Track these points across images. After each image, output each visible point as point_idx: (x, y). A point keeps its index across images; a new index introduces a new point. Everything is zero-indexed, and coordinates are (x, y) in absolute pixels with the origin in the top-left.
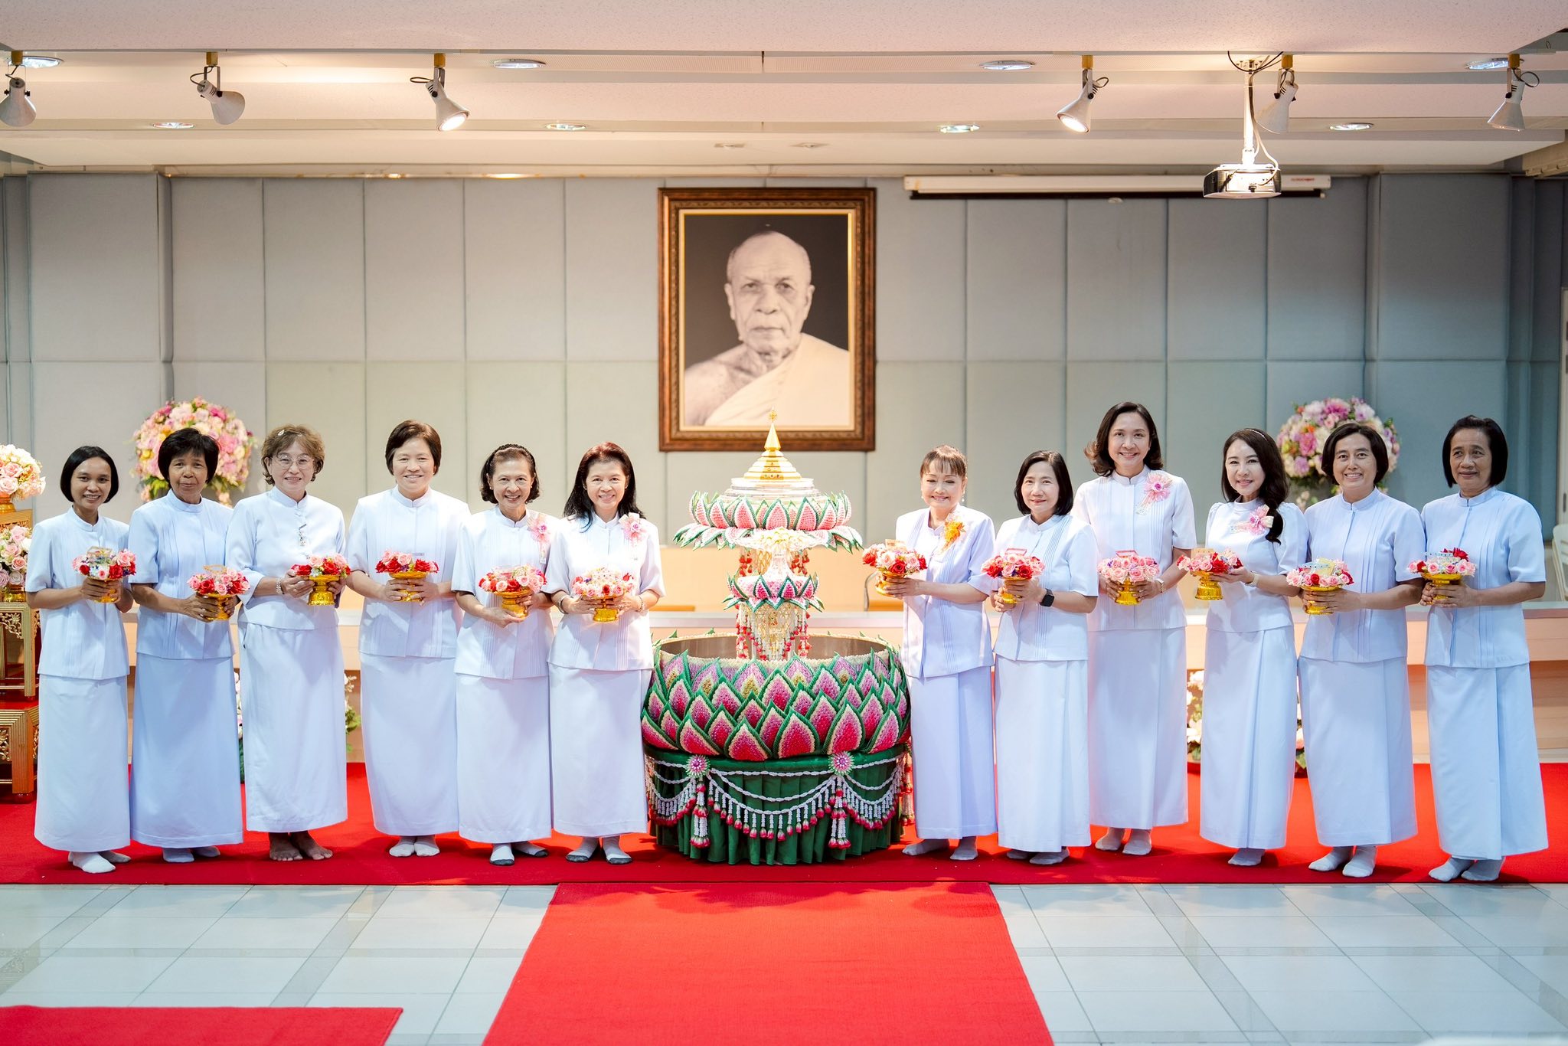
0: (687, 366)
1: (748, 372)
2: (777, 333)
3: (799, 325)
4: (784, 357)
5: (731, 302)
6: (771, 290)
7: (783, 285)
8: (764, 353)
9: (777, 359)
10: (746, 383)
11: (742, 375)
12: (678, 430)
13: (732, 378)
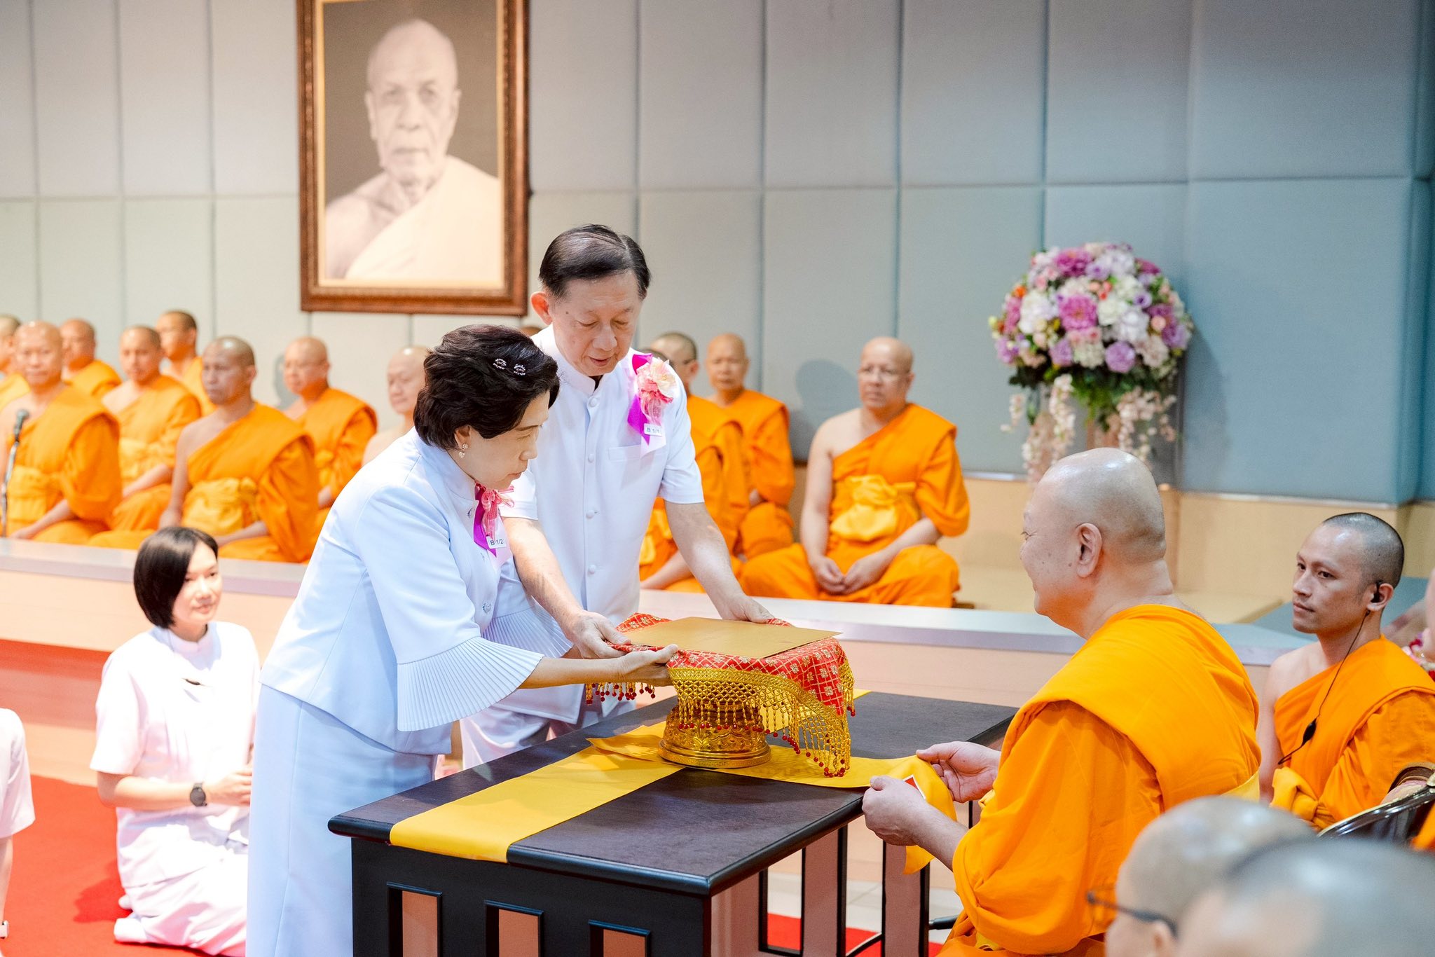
0: (328, 201)
1: (390, 209)
2: (420, 157)
3: (443, 145)
4: (429, 187)
5: (372, 116)
6: (413, 98)
7: (427, 91)
8: (407, 183)
9: (419, 190)
10: (388, 223)
11: (383, 214)
12: (316, 283)
13: (374, 217)
